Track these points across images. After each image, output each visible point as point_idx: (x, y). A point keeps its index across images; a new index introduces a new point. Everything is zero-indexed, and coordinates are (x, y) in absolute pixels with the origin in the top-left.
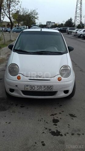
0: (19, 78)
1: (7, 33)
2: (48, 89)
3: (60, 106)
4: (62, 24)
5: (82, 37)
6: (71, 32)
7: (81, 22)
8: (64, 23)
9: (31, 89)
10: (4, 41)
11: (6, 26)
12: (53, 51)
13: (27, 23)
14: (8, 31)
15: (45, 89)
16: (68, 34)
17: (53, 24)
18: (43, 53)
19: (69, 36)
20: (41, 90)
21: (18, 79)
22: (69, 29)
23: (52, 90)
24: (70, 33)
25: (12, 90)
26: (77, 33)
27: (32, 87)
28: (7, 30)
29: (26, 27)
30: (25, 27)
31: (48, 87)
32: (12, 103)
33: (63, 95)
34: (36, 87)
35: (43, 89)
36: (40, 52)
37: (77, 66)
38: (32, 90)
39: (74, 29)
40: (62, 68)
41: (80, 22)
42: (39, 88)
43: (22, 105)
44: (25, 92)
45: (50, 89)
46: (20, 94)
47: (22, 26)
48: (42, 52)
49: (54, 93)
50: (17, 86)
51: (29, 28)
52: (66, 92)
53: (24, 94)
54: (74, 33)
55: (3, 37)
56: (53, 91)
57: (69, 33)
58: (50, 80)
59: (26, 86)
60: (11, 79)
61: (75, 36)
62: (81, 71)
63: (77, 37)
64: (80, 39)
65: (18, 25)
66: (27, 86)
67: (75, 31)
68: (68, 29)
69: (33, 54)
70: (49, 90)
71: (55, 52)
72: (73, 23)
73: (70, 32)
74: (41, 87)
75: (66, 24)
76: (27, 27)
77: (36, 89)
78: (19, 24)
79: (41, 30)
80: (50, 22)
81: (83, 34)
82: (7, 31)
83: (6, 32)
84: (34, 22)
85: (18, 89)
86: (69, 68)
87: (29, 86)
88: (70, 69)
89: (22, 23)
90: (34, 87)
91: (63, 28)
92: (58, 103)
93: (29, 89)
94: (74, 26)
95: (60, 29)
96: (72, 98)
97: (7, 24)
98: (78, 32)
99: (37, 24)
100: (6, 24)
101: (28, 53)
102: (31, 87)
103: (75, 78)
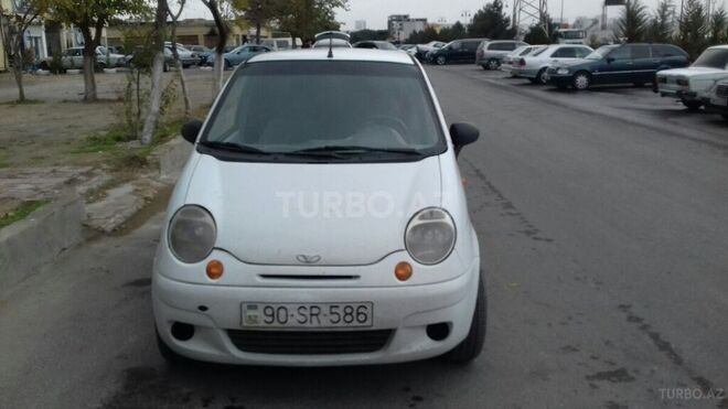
0: (214, 271)
1: (206, 72)
2: (348, 318)
3: (412, 402)
4: (458, 26)
5: (549, 83)
6: (499, 61)
7: (544, 17)
8: (466, 21)
9: (270, 319)
10: (183, 106)
11: (201, 40)
12: (379, 147)
13: (298, 26)
14: (209, 60)
15: (335, 318)
16: (487, 68)
17: (419, 27)
18: (333, 153)
19: (491, 77)
20: (315, 323)
21: (211, 274)
22: (490, 48)
23: (368, 323)
24: (493, 64)
25: (184, 331)
26: (522, 62)
27: (273, 309)
28: (206, 58)
29: (290, 43)
30: (290, 40)
31: (349, 310)
32: (185, 390)
33: (423, 346)
34: (293, 310)
35: (325, 322)
36: (319, 150)
37: (511, 214)
38: (276, 324)
39: (512, 47)
40: (416, 222)
41: (538, 15)
42: (307, 313)
43: (233, 400)
44: (243, 338)
45: (362, 318)
46: (221, 348)
47: (274, 36)
48: (327, 149)
49: (381, 338)
50: (203, 308)
51: (305, 46)
52: (438, 331)
53: (240, 346)
54: (510, 63)
55: (180, 88)
56: (374, 328)
57: (489, 65)
58: (357, 277)
59: (245, 306)
60: (181, 277)
61: (515, 77)
62: (528, 233)
63: (528, 81)
64: (538, 92)
65: (258, 36)
66: (253, 306)
67: (514, 55)
68: (486, 47)
69: (288, 158)
70: (355, 323)
71: (389, 151)
72: (507, 20)
73: (493, 59)
74: (315, 311)
75: (474, 25)
76: (299, 41)
77: (293, 322)
78: (258, 32)
79: (330, 55)
80: (405, 17)
81: (549, 65)
82: (203, 62)
83: (200, 64)
84: (330, 18)
85: (210, 323)
86: (447, 220)
87: (261, 308)
88: (450, 222)
89: (274, 24)
90: (282, 312)
91: (463, 45)
92: (408, 390)
93: (261, 321)
94: (513, 33)
95: (450, 48)
96: (476, 360)
97: (206, 31)
98: (528, 59)
99: (342, 28)
100: (201, 32)
101: (264, 158)
102: (269, 312)
103: (481, 264)
